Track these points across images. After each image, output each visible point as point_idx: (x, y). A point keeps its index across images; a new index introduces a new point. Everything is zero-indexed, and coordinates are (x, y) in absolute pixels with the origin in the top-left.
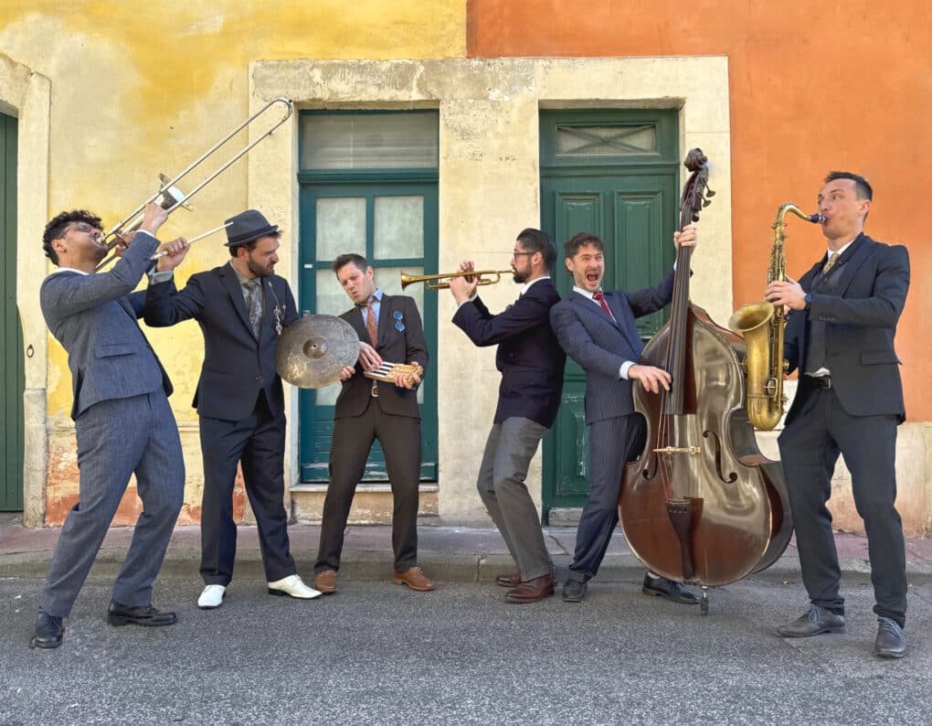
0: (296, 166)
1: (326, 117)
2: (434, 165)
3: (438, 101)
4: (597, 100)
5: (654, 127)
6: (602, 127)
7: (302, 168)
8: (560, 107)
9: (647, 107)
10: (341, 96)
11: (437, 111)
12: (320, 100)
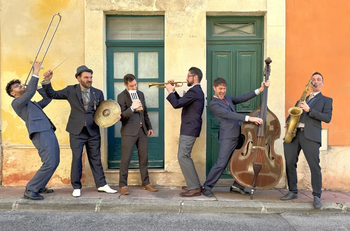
0: (105, 38)
1: (117, 18)
2: (163, 39)
3: (164, 12)
4: (231, 12)
5: (254, 24)
6: (232, 23)
7: (108, 39)
8: (215, 15)
9: (251, 15)
10: (123, 9)
11: (164, 16)
12: (115, 10)
